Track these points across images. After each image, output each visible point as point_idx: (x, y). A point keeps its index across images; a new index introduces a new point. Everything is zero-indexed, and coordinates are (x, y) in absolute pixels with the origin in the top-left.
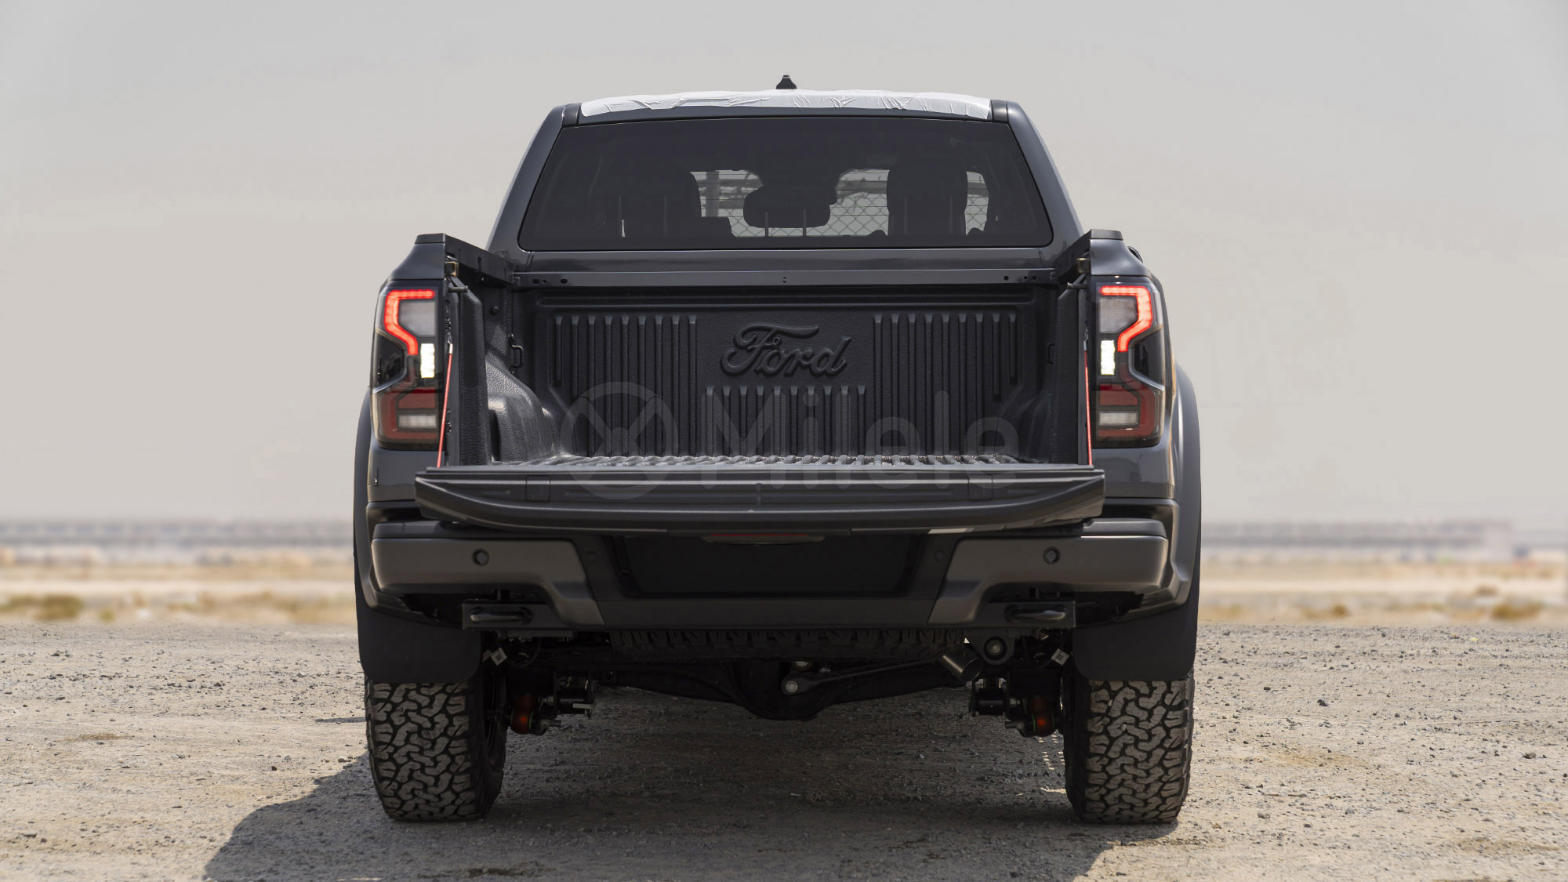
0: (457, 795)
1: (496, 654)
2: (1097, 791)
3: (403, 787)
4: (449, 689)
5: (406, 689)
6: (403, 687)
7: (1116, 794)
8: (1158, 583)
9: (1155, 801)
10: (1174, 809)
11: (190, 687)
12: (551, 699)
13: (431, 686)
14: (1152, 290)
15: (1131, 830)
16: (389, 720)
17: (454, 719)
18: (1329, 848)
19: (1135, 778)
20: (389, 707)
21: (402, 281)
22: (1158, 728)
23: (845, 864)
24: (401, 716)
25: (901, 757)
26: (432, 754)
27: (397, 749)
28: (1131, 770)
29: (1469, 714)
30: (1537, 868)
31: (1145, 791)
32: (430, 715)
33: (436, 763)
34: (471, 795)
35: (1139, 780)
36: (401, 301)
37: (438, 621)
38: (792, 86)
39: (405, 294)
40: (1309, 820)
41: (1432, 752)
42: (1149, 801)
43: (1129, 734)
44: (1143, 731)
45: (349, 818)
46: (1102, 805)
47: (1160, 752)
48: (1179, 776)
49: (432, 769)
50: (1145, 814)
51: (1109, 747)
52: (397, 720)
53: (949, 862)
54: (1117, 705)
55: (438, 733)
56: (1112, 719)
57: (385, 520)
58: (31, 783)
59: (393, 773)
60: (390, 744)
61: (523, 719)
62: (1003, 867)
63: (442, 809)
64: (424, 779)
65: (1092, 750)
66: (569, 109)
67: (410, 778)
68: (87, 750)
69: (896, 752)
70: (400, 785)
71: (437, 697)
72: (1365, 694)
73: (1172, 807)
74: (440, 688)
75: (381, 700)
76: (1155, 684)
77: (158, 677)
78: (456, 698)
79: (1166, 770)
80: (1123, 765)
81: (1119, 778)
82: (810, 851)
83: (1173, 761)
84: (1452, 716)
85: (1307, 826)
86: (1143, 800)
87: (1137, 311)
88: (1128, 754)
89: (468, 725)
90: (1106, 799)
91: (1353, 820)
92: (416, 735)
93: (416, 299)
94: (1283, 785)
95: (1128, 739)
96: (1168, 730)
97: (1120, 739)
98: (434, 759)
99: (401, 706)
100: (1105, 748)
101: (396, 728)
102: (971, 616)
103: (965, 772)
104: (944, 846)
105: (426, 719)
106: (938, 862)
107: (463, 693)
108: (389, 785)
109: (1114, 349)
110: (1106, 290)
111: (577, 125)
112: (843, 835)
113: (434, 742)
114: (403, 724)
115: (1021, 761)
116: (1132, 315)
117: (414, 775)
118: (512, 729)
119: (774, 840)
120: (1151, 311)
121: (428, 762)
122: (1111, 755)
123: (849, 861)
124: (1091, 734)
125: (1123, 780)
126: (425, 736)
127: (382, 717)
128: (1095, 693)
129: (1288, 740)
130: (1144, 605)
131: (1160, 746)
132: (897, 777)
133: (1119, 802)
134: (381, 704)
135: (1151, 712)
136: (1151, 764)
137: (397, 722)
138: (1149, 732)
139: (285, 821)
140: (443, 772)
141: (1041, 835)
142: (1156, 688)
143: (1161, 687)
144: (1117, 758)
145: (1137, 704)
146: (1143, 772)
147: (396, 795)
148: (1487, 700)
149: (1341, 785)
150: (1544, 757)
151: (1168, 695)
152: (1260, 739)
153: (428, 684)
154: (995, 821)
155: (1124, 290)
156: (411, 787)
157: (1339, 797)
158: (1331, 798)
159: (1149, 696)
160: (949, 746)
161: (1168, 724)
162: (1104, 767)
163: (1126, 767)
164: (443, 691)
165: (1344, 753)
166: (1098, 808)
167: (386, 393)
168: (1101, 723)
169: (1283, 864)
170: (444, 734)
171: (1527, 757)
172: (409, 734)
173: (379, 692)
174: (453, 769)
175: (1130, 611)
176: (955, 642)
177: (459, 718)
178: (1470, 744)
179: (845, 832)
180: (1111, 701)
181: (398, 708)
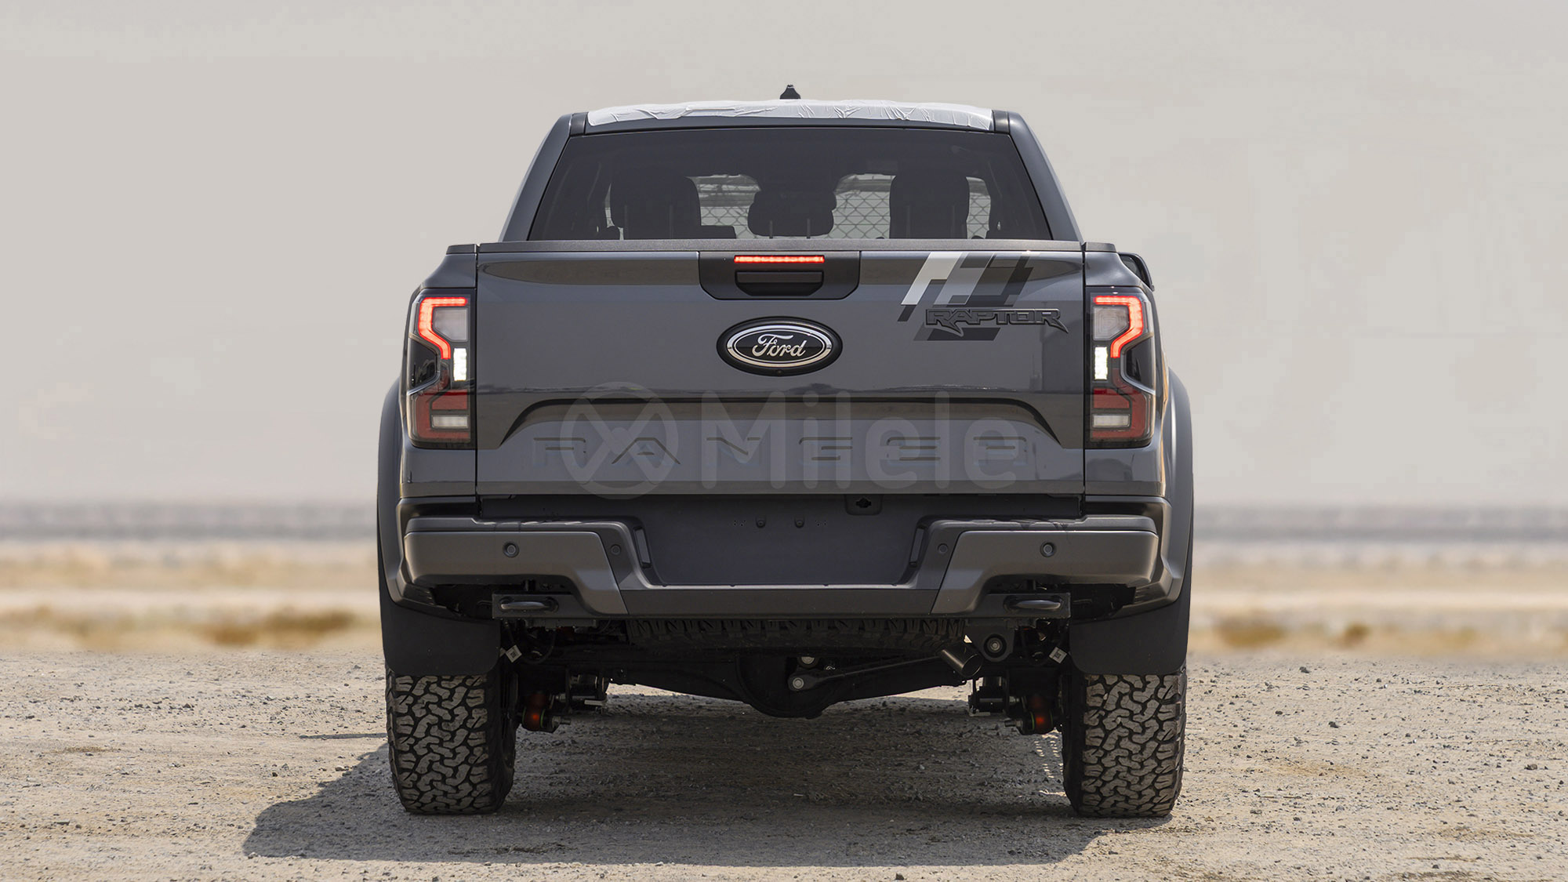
0: (474, 786)
1: (511, 651)
2: (1093, 783)
3: (423, 778)
4: (468, 683)
5: (427, 682)
6: (424, 680)
7: (1111, 786)
8: (1148, 576)
9: (1150, 793)
10: (1168, 801)
11: (159, 708)
12: (563, 696)
13: (451, 679)
14: (1143, 300)
15: (1126, 822)
16: (410, 713)
17: (473, 711)
18: (1314, 835)
19: (1129, 769)
20: (410, 700)
21: (434, 289)
22: (1151, 721)
23: (852, 846)
24: (422, 708)
25: (900, 768)
26: (451, 745)
27: (417, 740)
28: (1125, 762)
29: (1482, 735)
30: (1508, 849)
31: (1139, 783)
32: (450, 708)
33: (455, 754)
34: (487, 787)
35: (1133, 772)
36: (435, 308)
37: (459, 615)
38: (796, 96)
39: (438, 302)
40: (1299, 815)
41: (1434, 765)
42: (1143, 793)
43: (1124, 727)
44: (1137, 724)
45: (365, 812)
46: (1098, 797)
47: (1153, 745)
48: (1172, 768)
49: (451, 760)
50: (1139, 807)
51: (1104, 740)
52: (418, 712)
53: (951, 844)
54: (1112, 699)
55: (457, 725)
56: (1108, 713)
57: (417, 515)
58: (39, 785)
59: (413, 764)
60: (411, 735)
61: (535, 717)
62: (1001, 848)
63: (459, 801)
64: (444, 770)
65: (1088, 742)
66: (576, 118)
67: (430, 769)
68: (78, 760)
69: (896, 763)
70: (420, 776)
71: (456, 690)
72: (1380, 718)
73: (1166, 800)
74: (461, 681)
75: (403, 693)
76: (1148, 678)
77: (121, 700)
78: (475, 692)
79: (1159, 762)
80: (1117, 757)
81: (1114, 770)
82: (817, 836)
83: (1166, 753)
84: (1464, 737)
85: (1296, 819)
86: (1137, 792)
87: (1129, 319)
88: (1122, 747)
89: (486, 717)
90: (1101, 791)
91: (1342, 815)
92: (436, 727)
93: (449, 307)
94: (1280, 790)
95: (1123, 732)
96: (1161, 723)
97: (1115, 731)
98: (453, 751)
99: (422, 698)
100: (1100, 741)
101: (417, 721)
102: (972, 606)
103: (966, 779)
104: (945, 833)
105: (447, 712)
106: (940, 845)
107: (482, 686)
108: (409, 776)
109: (1106, 355)
110: (1100, 300)
111: (584, 134)
112: (848, 825)
113: (453, 734)
114: (424, 716)
115: (1021, 771)
116: (1125, 324)
117: (434, 766)
118: (523, 726)
119: (782, 828)
120: (1142, 320)
121: (448, 753)
122: (1106, 747)
123: (855, 844)
124: (1088, 727)
125: (1118, 772)
126: (445, 728)
127: (404, 709)
128: (1091, 687)
129: (1292, 755)
130: (1138, 600)
131: (1154, 738)
132: (898, 782)
133: (1115, 794)
134: (403, 697)
135: (1144, 706)
136: (1145, 756)
137: (418, 715)
138: (1142, 725)
139: (304, 815)
140: (462, 763)
141: (1039, 825)
142: (1149, 682)
143: (1154, 680)
144: (1113, 750)
145: (1131, 698)
146: (1137, 764)
147: (415, 787)
148: (1505, 723)
149: (1338, 789)
150: (1546, 768)
151: (1161, 690)
152: (1265, 755)
153: (448, 677)
154: (995, 815)
155: (1116, 300)
156: (430, 779)
157: (1333, 798)
158: (1324, 799)
159: (1143, 690)
160: (949, 759)
161: (1161, 717)
162: (1100, 759)
163: (1120, 759)
164: (463, 684)
165: (1346, 765)
166: (1095, 800)
167: (420, 395)
168: (1097, 716)
169: (1268, 847)
170: (463, 726)
171: (1529, 768)
172: (430, 726)
173: (401, 686)
174: (471, 760)
175: (1124, 607)
176: (957, 635)
177: (478, 710)
178: (1476, 758)
179: (849, 823)
180: (1106, 695)
181: (419, 701)
